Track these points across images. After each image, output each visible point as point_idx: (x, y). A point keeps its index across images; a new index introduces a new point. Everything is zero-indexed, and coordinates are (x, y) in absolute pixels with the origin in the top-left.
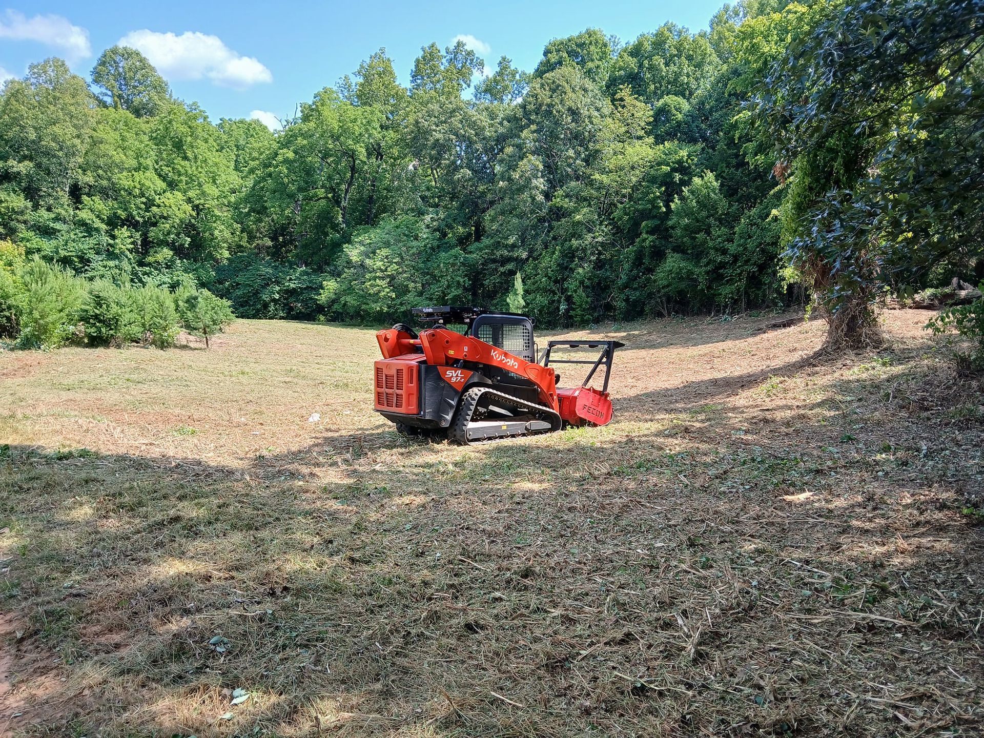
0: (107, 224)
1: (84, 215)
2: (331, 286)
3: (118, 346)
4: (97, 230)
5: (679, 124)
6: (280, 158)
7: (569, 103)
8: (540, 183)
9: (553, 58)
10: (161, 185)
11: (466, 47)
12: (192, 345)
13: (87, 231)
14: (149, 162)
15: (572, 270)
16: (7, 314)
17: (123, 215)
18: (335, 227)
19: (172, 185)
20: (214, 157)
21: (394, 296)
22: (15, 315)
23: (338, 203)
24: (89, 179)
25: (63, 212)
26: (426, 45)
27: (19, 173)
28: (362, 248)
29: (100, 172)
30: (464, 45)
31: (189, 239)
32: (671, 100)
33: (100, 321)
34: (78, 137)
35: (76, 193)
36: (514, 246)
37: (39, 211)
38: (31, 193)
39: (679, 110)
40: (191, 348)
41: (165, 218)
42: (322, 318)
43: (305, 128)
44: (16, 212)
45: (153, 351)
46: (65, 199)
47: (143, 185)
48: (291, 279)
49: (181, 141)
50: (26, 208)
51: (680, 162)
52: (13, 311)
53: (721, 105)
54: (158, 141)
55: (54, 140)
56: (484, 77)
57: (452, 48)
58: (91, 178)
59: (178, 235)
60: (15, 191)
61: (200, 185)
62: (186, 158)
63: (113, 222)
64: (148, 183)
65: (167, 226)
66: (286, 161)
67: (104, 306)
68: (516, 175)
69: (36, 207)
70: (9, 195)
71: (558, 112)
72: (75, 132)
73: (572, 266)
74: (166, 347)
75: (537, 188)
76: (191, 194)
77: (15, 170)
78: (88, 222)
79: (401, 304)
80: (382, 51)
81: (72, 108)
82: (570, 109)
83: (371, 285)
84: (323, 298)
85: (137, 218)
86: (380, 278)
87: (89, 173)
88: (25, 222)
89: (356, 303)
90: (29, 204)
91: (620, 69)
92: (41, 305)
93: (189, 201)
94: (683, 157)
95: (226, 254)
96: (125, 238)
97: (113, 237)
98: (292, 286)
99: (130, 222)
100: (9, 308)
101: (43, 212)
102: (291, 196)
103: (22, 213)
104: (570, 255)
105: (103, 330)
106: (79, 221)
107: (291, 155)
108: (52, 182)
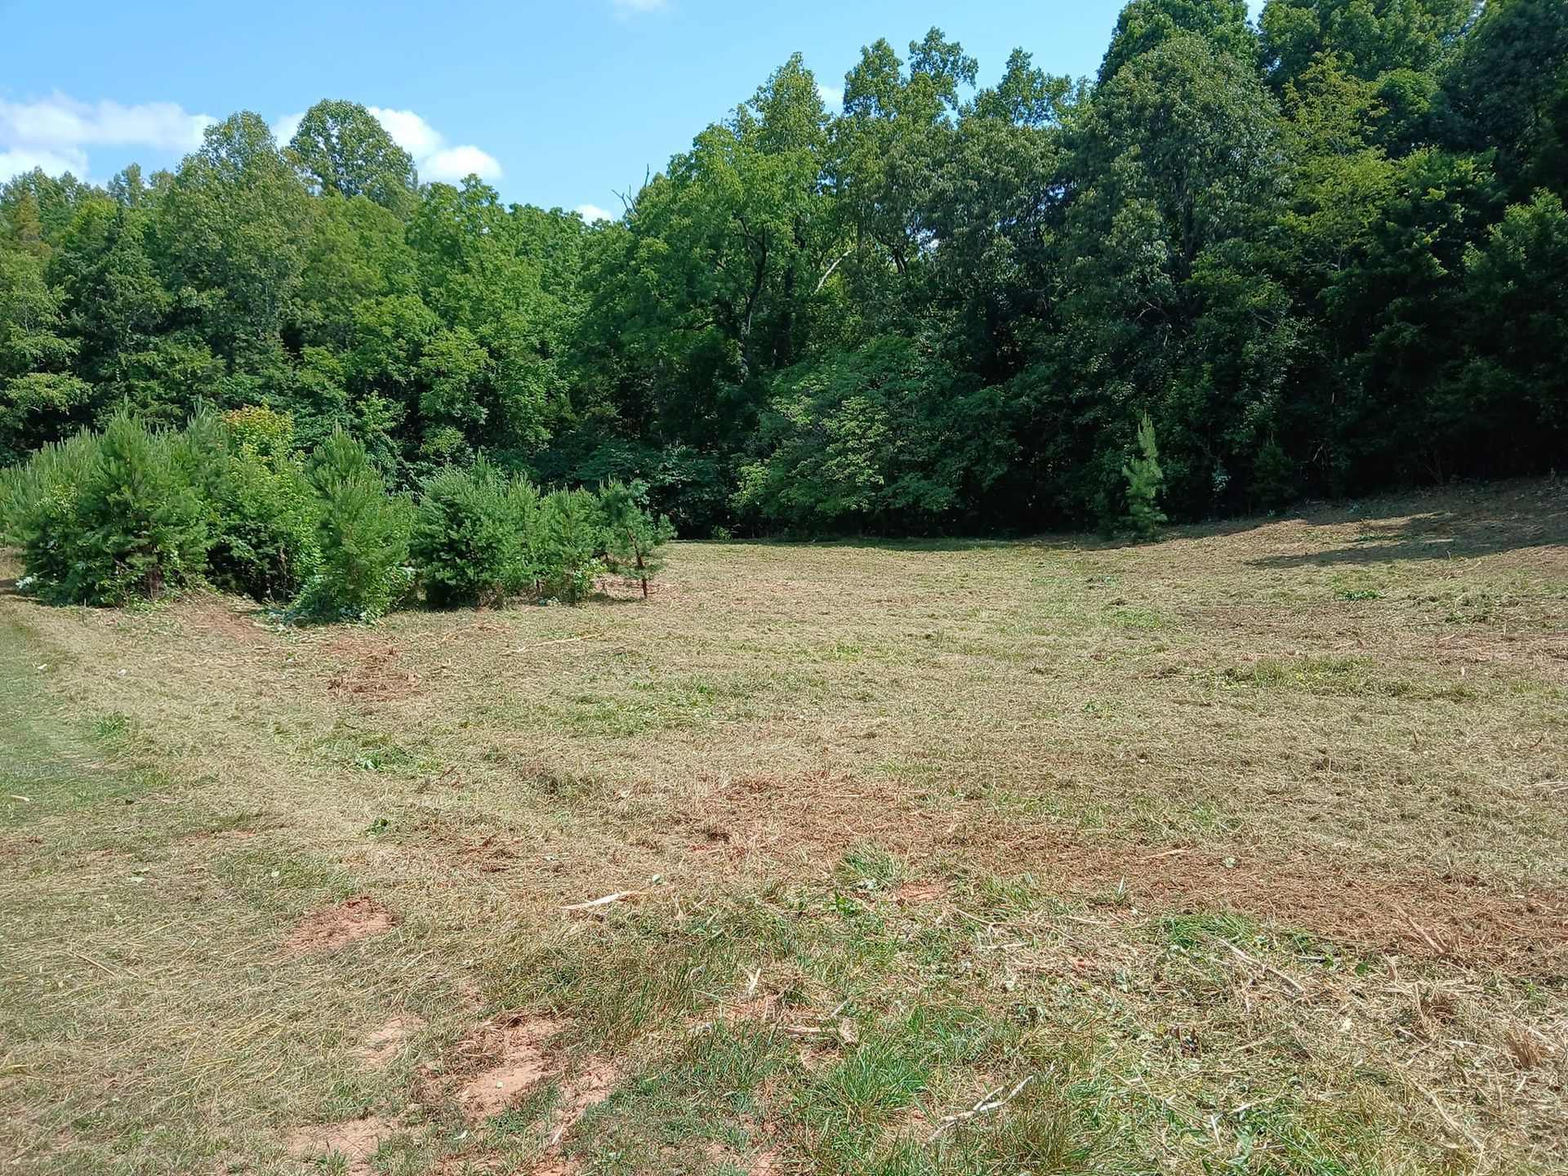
0: (348, 389)
1: (307, 377)
2: (755, 474)
3: (497, 605)
4: (332, 401)
5: (1426, 118)
6: (643, 253)
7: (1201, 99)
8: (1160, 251)
9: (1139, 27)
10: (431, 317)
11: (944, 40)
12: (612, 593)
13: (313, 404)
14: (408, 279)
15: (1241, 407)
16: (271, 551)
17: (370, 373)
18: (731, 374)
19: (451, 318)
20: (512, 266)
21: (882, 482)
22: (286, 552)
23: (734, 331)
24: (315, 314)
25: (277, 374)
26: (869, 45)
27: (198, 310)
28: (807, 400)
29: (333, 300)
30: (942, 36)
31: (485, 411)
32: (1404, 76)
33: (462, 555)
34: (291, 241)
35: (293, 338)
36: (1100, 378)
37: (235, 375)
38: (220, 344)
39: (1420, 92)
40: (613, 601)
41: (444, 374)
42: (723, 532)
43: (683, 197)
44: (199, 379)
45: (555, 611)
46: (278, 350)
47: (399, 317)
48: (665, 469)
49: (456, 241)
50: (216, 369)
51: (1461, 182)
52: (282, 544)
53: (1498, 80)
54: (419, 242)
55: (251, 249)
56: (977, 90)
57: (920, 41)
58: (318, 312)
59: (466, 402)
60: (195, 343)
61: (497, 316)
62: (466, 270)
63: (356, 386)
64: (409, 314)
65: (447, 387)
66: (654, 258)
67: (468, 523)
68: (1110, 242)
69: (230, 370)
70: (186, 348)
71: (1184, 115)
72: (289, 234)
73: (1237, 397)
74: (579, 600)
75: (1152, 260)
76: (485, 329)
77: (194, 304)
78: (316, 389)
79: (895, 495)
80: (797, 59)
81: (280, 194)
82: (1206, 108)
83: (838, 466)
84: (743, 496)
85: (397, 377)
86: (854, 451)
87: (313, 303)
88: (214, 395)
89: (807, 501)
90: (221, 362)
91: (1281, 33)
92: (357, 526)
93: (482, 342)
94: (1467, 173)
95: (546, 434)
96: (380, 411)
97: (360, 414)
98: (669, 479)
99: (386, 386)
100: (274, 539)
101: (242, 376)
102: (665, 320)
103: (209, 379)
104: (1231, 378)
105: (470, 572)
106: (303, 388)
107: (661, 246)
108: (252, 324)
